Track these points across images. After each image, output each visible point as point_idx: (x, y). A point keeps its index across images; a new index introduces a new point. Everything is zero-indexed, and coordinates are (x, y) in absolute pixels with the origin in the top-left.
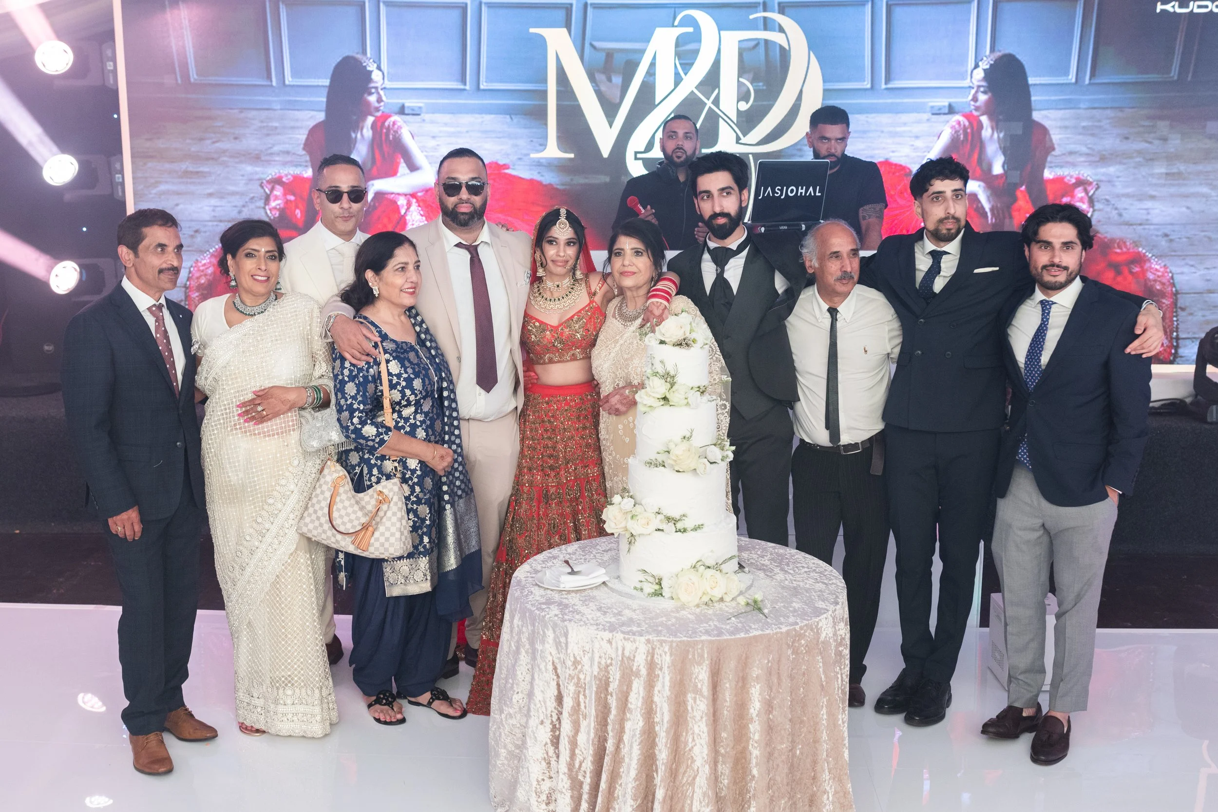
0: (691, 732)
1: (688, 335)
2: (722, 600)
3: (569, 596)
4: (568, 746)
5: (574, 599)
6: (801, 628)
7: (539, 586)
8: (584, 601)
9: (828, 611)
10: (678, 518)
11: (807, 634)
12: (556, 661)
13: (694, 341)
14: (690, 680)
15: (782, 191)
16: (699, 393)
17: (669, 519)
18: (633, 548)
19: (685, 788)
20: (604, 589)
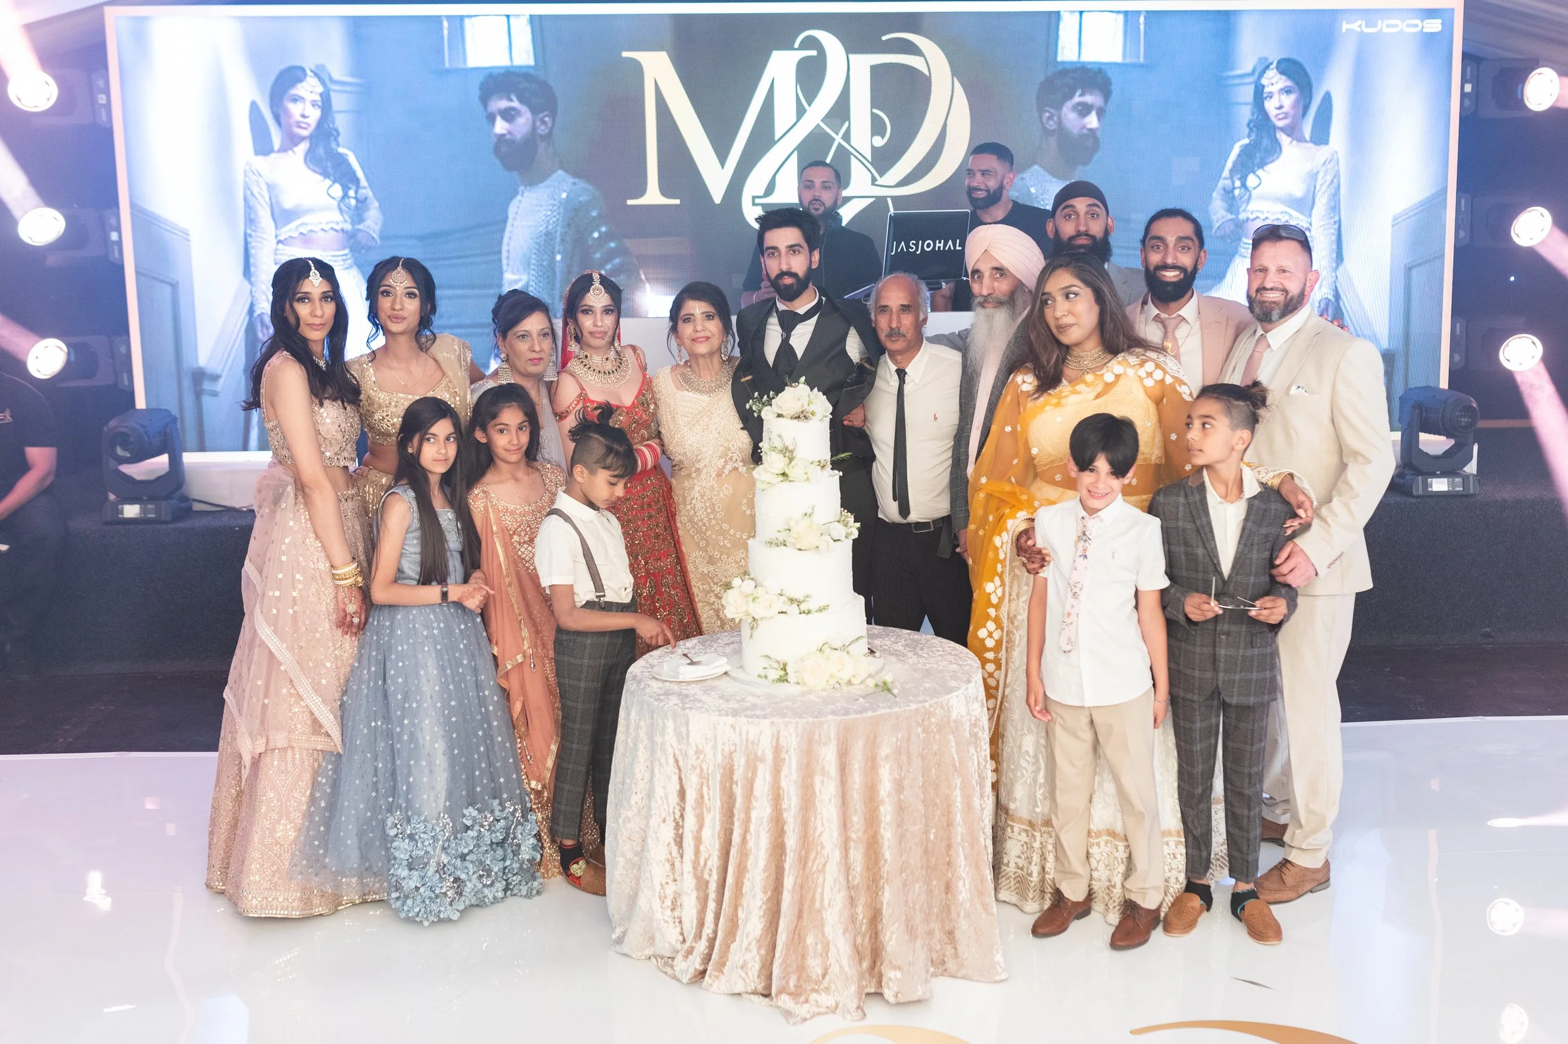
0: (819, 817)
1: (806, 407)
2: (849, 683)
3: (689, 687)
4: (692, 843)
5: (694, 690)
6: (931, 706)
7: (657, 679)
8: (705, 691)
9: (959, 688)
10: (802, 599)
11: (937, 712)
12: (677, 753)
13: (813, 414)
14: (817, 762)
15: (917, 245)
16: (819, 468)
17: (792, 600)
18: (755, 632)
19: (815, 876)
20: (726, 678)
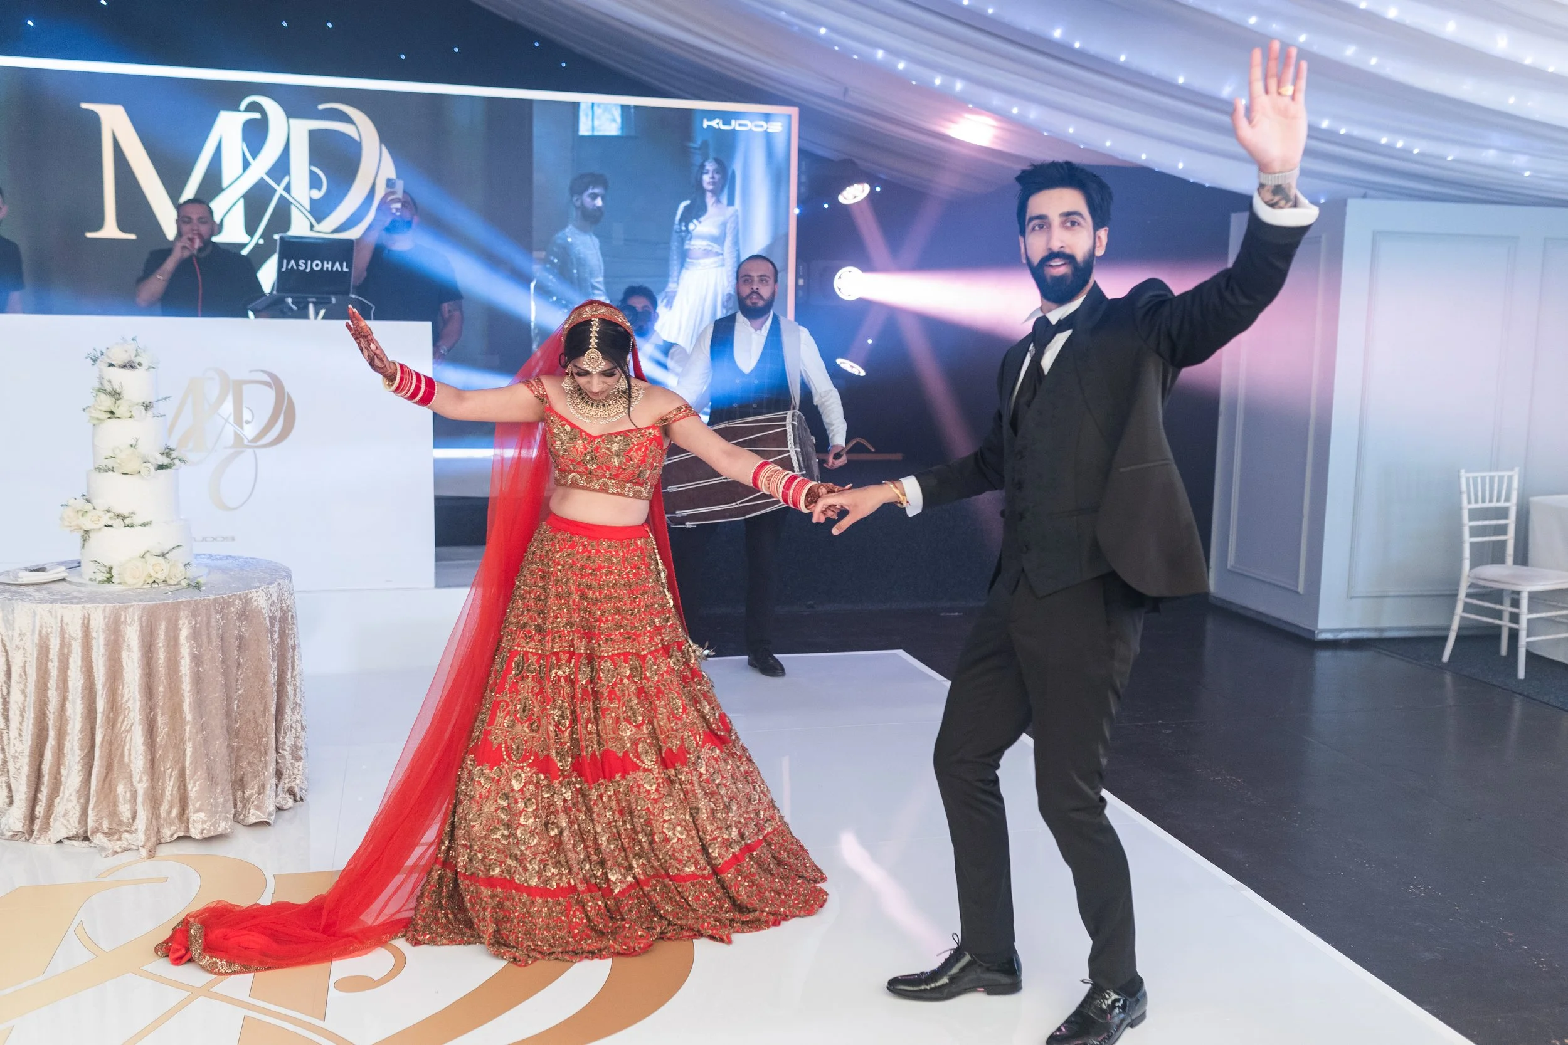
0: (126, 686)
1: (133, 358)
2: (166, 582)
4: (18, 713)
10: (127, 515)
11: (236, 603)
12: (5, 638)
13: (140, 364)
14: (124, 640)
15: (306, 264)
16: (143, 407)
17: (118, 516)
18: (86, 544)
19: (123, 735)
20: (64, 583)
